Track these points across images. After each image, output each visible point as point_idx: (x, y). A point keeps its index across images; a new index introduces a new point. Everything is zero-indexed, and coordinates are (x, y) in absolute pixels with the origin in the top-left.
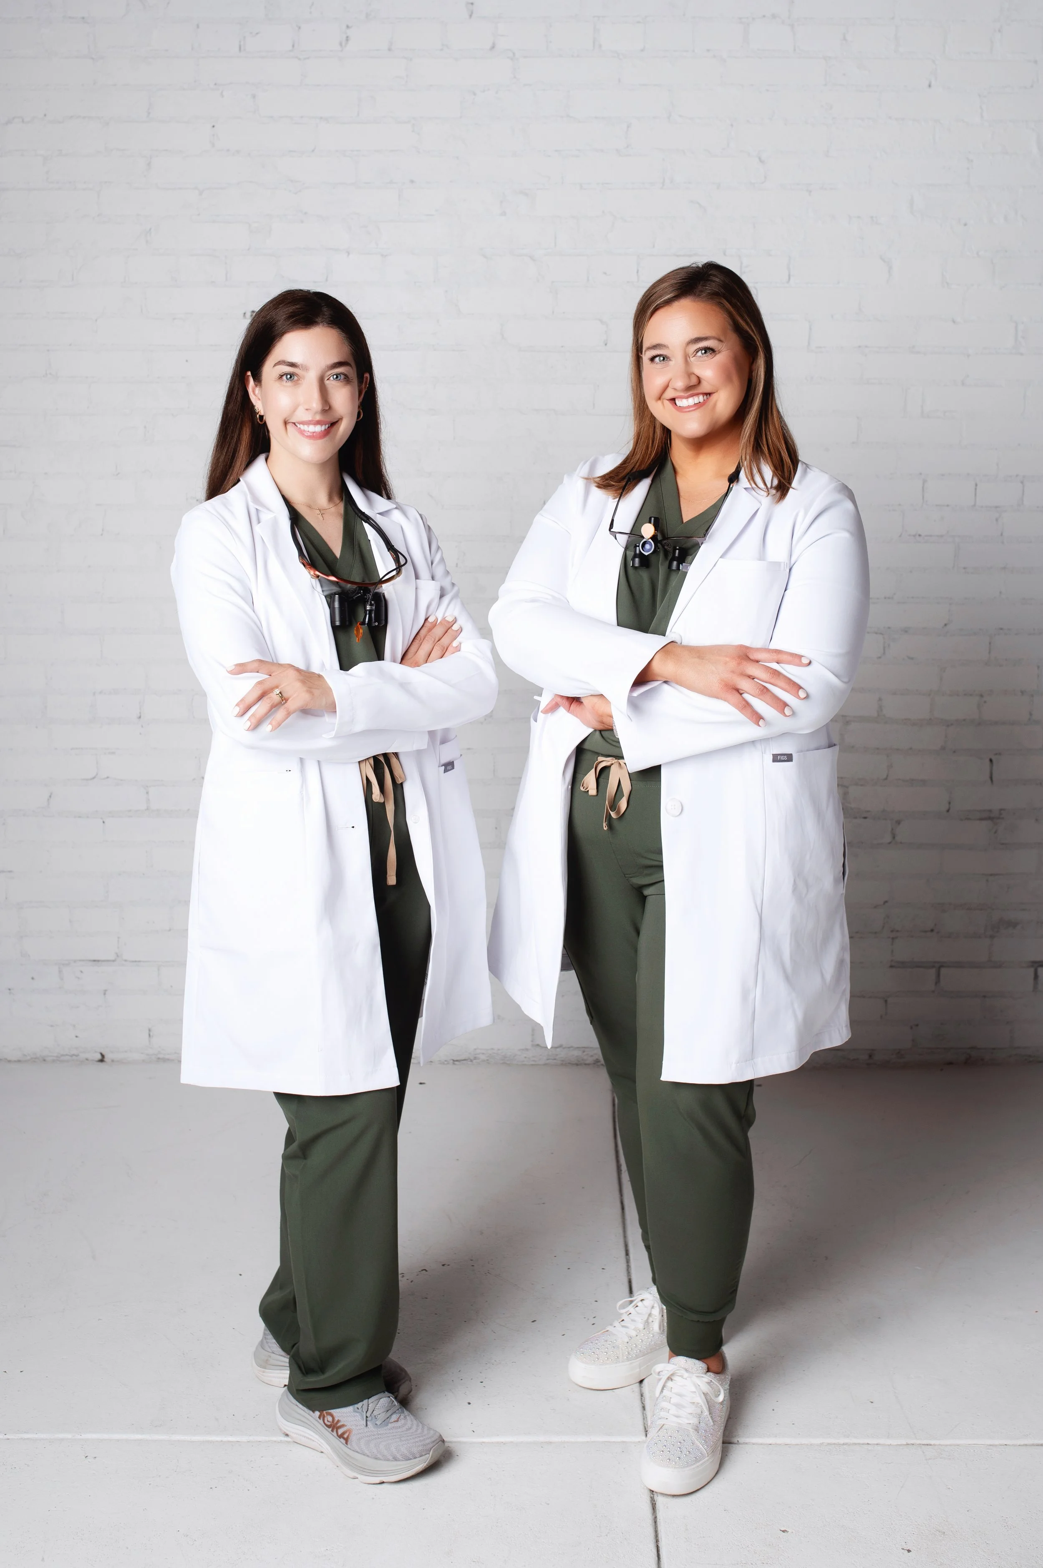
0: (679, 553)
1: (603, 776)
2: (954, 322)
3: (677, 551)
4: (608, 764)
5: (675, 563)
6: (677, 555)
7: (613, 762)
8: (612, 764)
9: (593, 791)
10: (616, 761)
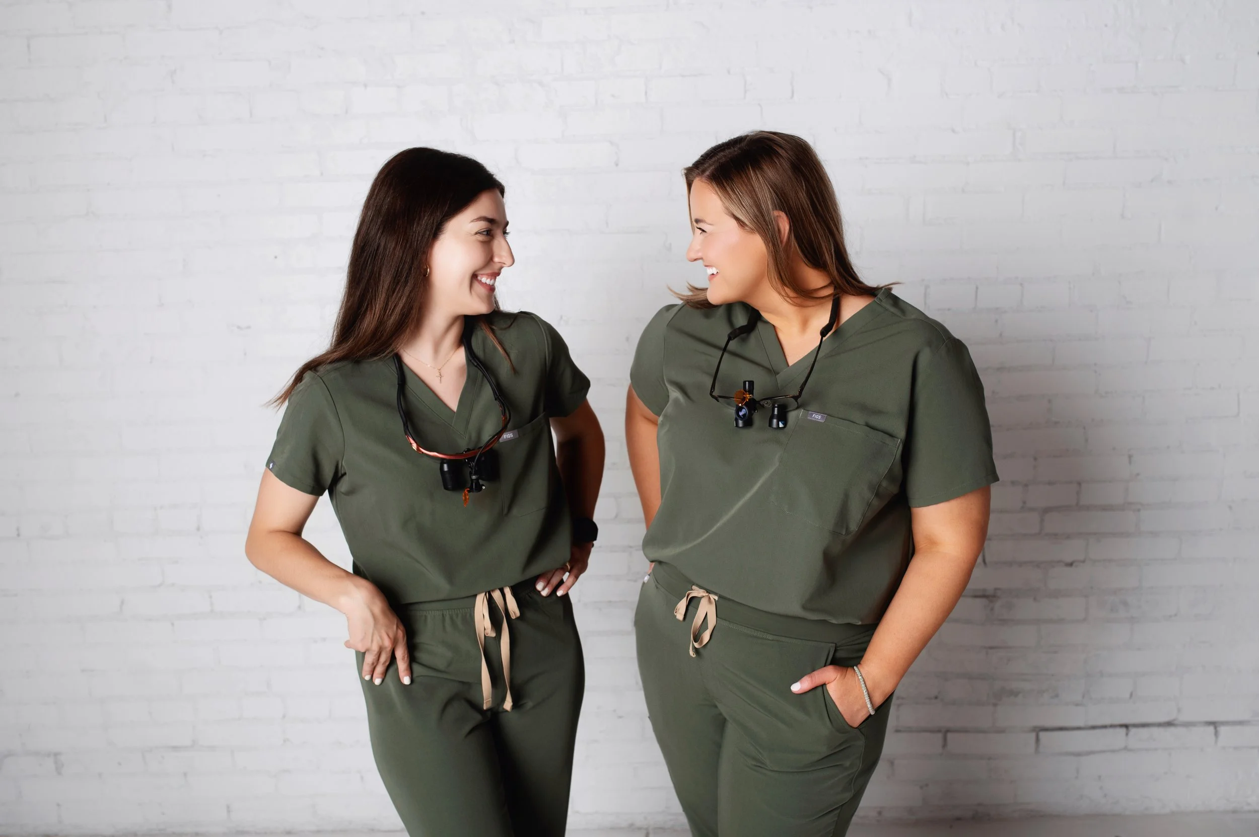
0: (778, 410)
1: (692, 604)
2: (953, 131)
3: (776, 409)
4: (700, 595)
5: (775, 421)
6: (776, 412)
7: (704, 595)
8: (704, 597)
9: (680, 616)
10: (707, 594)
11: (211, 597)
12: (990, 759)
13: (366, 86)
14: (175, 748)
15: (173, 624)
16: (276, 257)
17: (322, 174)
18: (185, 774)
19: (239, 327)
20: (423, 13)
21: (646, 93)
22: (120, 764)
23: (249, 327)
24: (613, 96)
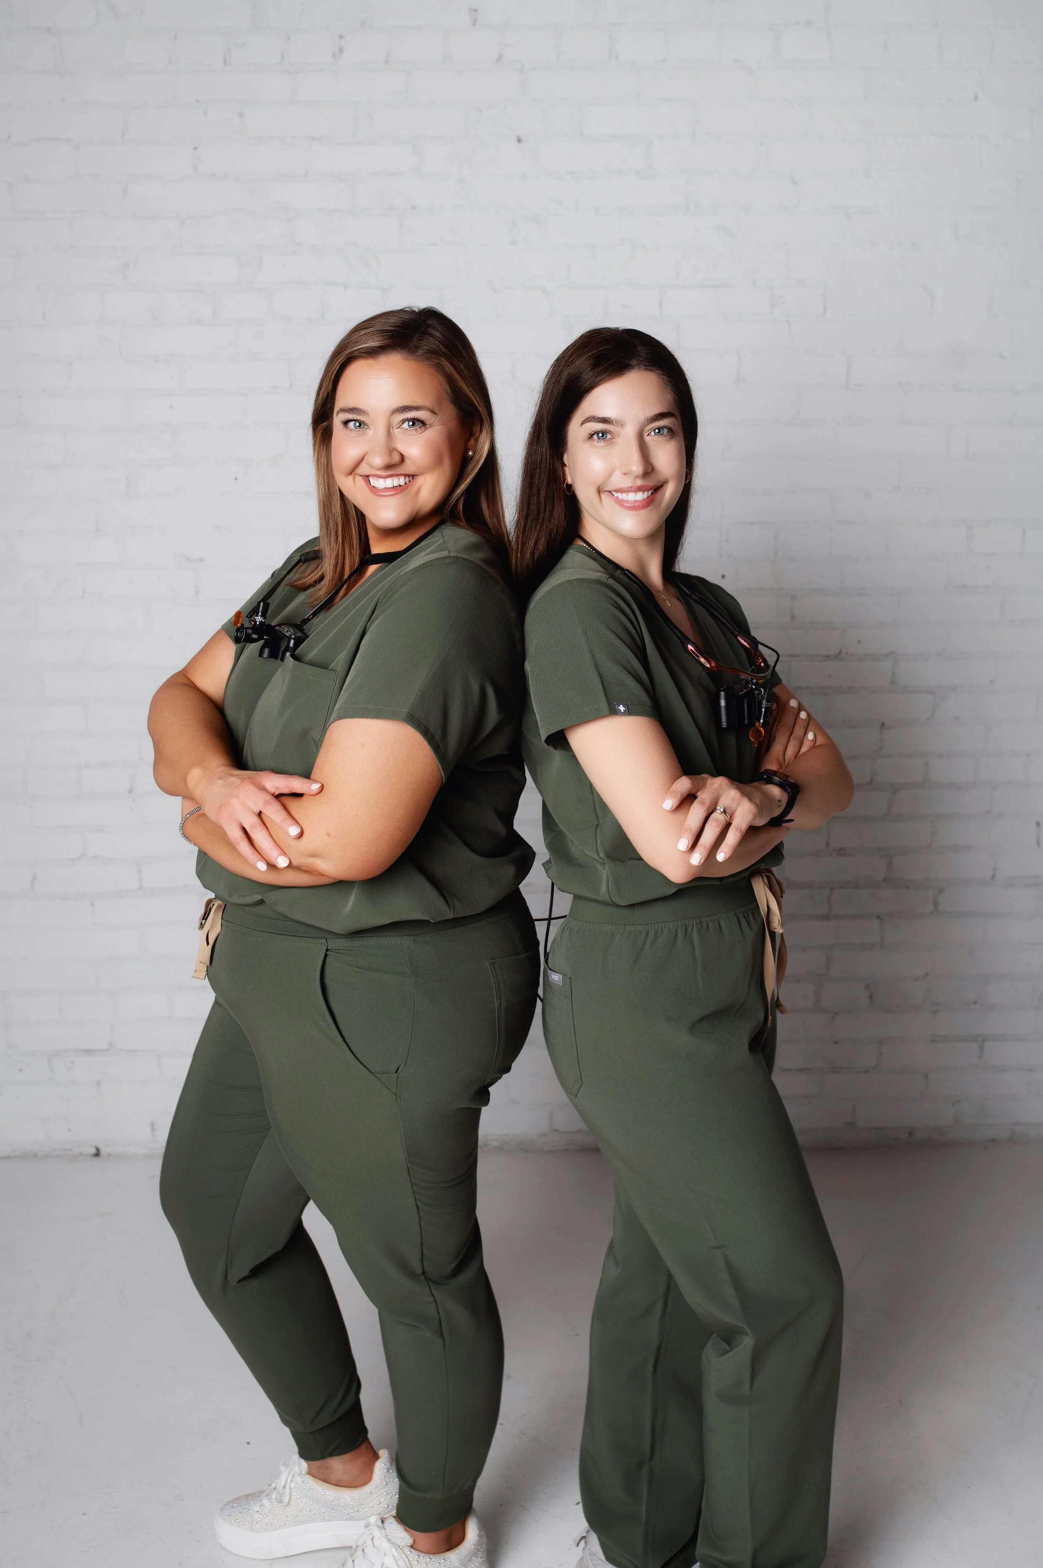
11: (140, 871)
12: (1030, 1070)
13: (346, 287)
14: (88, 1052)
15: (92, 905)
16: (236, 479)
17: (291, 386)
18: (98, 1084)
19: (187, 559)
20: (414, 208)
21: (660, 304)
22: (21, 1070)
23: (201, 560)
24: (625, 307)
